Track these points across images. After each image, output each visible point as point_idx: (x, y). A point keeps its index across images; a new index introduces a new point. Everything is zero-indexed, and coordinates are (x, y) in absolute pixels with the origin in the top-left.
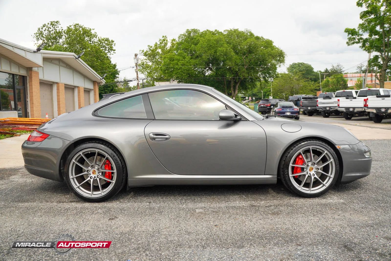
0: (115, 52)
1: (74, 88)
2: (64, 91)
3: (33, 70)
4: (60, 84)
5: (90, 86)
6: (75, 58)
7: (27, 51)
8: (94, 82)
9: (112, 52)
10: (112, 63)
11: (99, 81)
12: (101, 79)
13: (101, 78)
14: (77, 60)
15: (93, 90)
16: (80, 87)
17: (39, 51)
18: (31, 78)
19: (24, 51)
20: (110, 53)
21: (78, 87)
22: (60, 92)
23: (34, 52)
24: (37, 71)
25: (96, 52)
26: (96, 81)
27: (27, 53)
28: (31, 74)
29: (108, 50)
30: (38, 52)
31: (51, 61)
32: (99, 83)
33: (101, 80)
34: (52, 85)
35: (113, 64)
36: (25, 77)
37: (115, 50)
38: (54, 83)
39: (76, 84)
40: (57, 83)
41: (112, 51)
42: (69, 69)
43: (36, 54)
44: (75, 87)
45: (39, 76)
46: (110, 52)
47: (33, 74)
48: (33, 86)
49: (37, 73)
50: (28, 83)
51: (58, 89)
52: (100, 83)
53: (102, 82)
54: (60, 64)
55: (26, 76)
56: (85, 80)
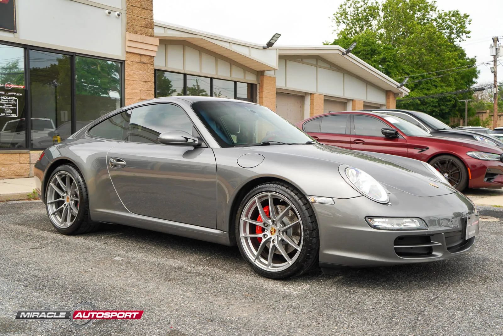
0: (468, 35)
1: (346, 102)
2: (322, 106)
3: (265, 75)
4: (315, 96)
5: (377, 98)
6: (341, 54)
7: (252, 47)
8: (388, 93)
9: (464, 36)
10: (467, 56)
11: (396, 91)
12: (398, 87)
13: (399, 84)
14: (345, 56)
15: (385, 105)
16: (355, 101)
17: (271, 46)
18: (262, 86)
19: (248, 48)
20: (459, 38)
21: (353, 100)
22: (314, 108)
23: (264, 48)
24: (274, 76)
25: (430, 38)
26: (390, 91)
27: (253, 50)
28: (262, 81)
29: (456, 32)
30: (270, 48)
31: (302, 61)
32: (396, 94)
33: (400, 89)
34: (304, 96)
35: (470, 58)
36: (254, 86)
37: (469, 32)
38: (306, 94)
39: (348, 95)
40: (311, 94)
41: (464, 34)
42: (336, 71)
43: (267, 51)
44: (349, 100)
45: (275, 84)
46: (459, 36)
47: (265, 81)
48: (264, 99)
49: (273, 79)
50: (258, 94)
51: (312, 103)
52: (398, 94)
53: (402, 93)
54: (319, 64)
55: (256, 85)
56: (368, 90)
